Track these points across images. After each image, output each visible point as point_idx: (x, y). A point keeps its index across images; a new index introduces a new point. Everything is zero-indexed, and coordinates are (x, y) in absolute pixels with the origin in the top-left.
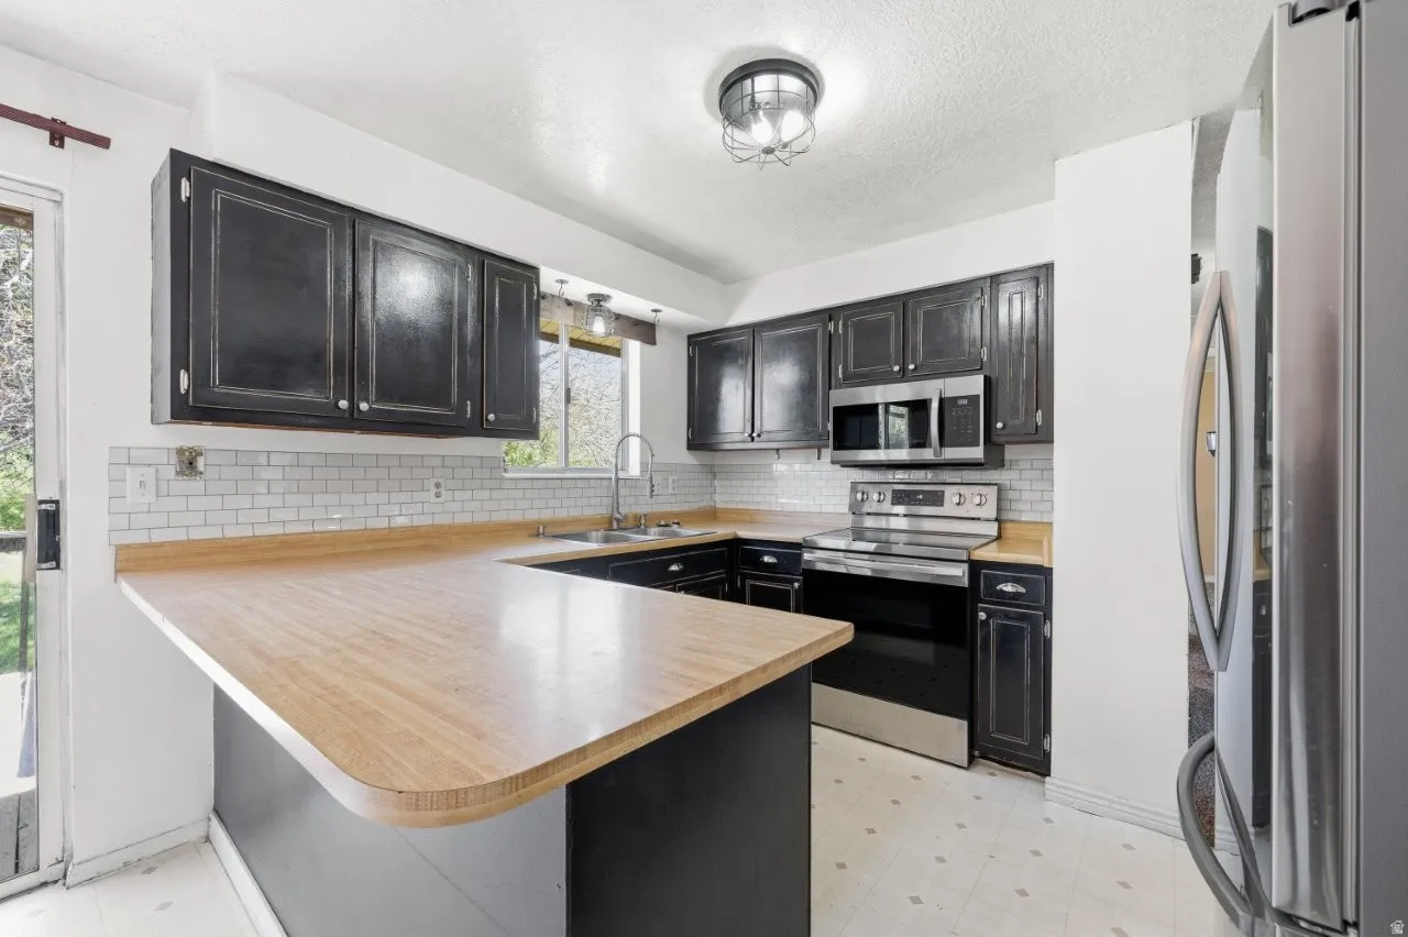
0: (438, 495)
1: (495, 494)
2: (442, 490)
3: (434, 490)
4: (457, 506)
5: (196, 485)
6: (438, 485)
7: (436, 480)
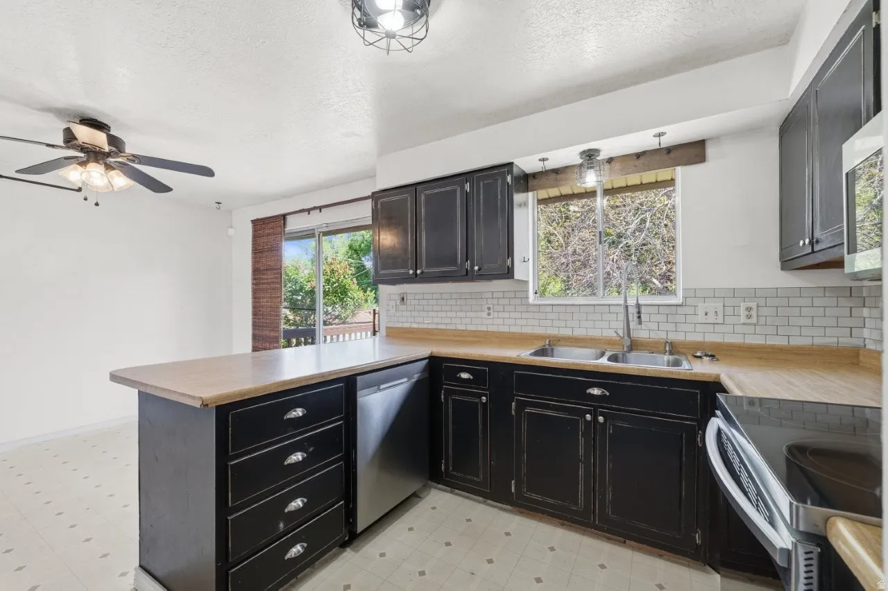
0: (489, 314)
1: (524, 315)
2: (491, 311)
3: (487, 311)
4: (500, 321)
5: (403, 307)
6: (489, 309)
7: (488, 306)
